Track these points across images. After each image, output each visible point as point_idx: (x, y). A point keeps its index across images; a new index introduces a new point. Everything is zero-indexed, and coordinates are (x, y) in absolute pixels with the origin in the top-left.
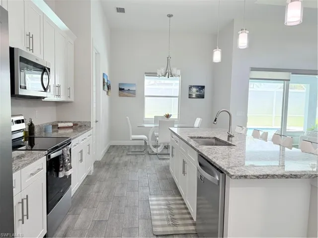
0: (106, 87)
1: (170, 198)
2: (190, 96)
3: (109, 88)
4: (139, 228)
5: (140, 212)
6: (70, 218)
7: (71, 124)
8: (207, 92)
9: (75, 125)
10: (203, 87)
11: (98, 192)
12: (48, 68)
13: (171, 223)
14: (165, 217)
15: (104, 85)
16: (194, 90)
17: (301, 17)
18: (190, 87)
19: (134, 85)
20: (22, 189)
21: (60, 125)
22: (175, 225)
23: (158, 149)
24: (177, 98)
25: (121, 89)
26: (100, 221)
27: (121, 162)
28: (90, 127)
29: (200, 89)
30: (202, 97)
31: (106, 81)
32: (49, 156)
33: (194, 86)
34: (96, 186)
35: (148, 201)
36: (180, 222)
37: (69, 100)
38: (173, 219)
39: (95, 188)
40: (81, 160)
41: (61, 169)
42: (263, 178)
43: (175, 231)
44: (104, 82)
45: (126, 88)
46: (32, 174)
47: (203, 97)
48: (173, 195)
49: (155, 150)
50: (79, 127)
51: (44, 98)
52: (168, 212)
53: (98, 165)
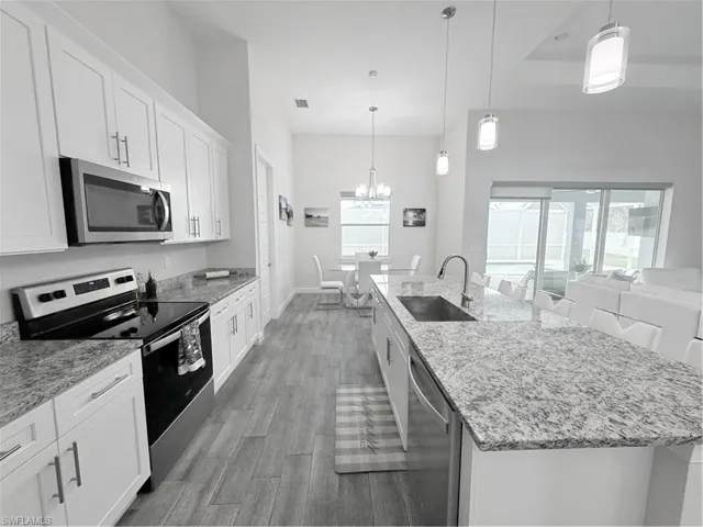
0: (284, 213)
1: (369, 390)
2: (405, 224)
3: (289, 215)
4: (312, 454)
5: (319, 417)
6: (206, 431)
7: (226, 273)
8: (429, 217)
9: (233, 273)
10: (423, 211)
11: (263, 376)
12: (163, 192)
13: (366, 444)
14: (357, 431)
15: (281, 212)
16: (411, 214)
17: (622, 70)
18: (406, 211)
19: (326, 209)
20: (60, 435)
21: (209, 275)
22: (373, 450)
23: (360, 300)
24: (387, 227)
25: (308, 216)
26: (252, 439)
27: (306, 321)
28: (254, 275)
29: (419, 214)
30: (421, 224)
31: (284, 206)
32: (148, 348)
33: (410, 210)
34: (262, 365)
35: (335, 395)
36: (381, 443)
37: (220, 238)
38: (371, 436)
39: (259, 369)
40: (235, 331)
41: (181, 362)
42: (555, 447)
43: (372, 464)
44: (280, 208)
45: (315, 215)
46: (94, 396)
47: (424, 225)
48: (375, 385)
49: (355, 302)
50: (239, 276)
51: (163, 241)
52: (364, 418)
53: (273, 327)
